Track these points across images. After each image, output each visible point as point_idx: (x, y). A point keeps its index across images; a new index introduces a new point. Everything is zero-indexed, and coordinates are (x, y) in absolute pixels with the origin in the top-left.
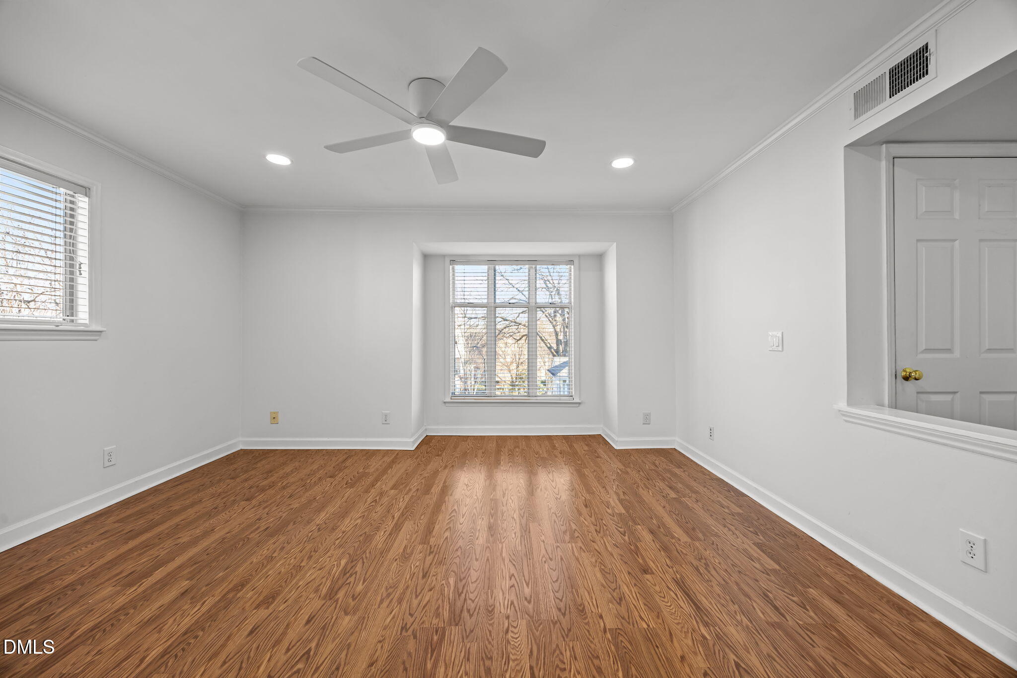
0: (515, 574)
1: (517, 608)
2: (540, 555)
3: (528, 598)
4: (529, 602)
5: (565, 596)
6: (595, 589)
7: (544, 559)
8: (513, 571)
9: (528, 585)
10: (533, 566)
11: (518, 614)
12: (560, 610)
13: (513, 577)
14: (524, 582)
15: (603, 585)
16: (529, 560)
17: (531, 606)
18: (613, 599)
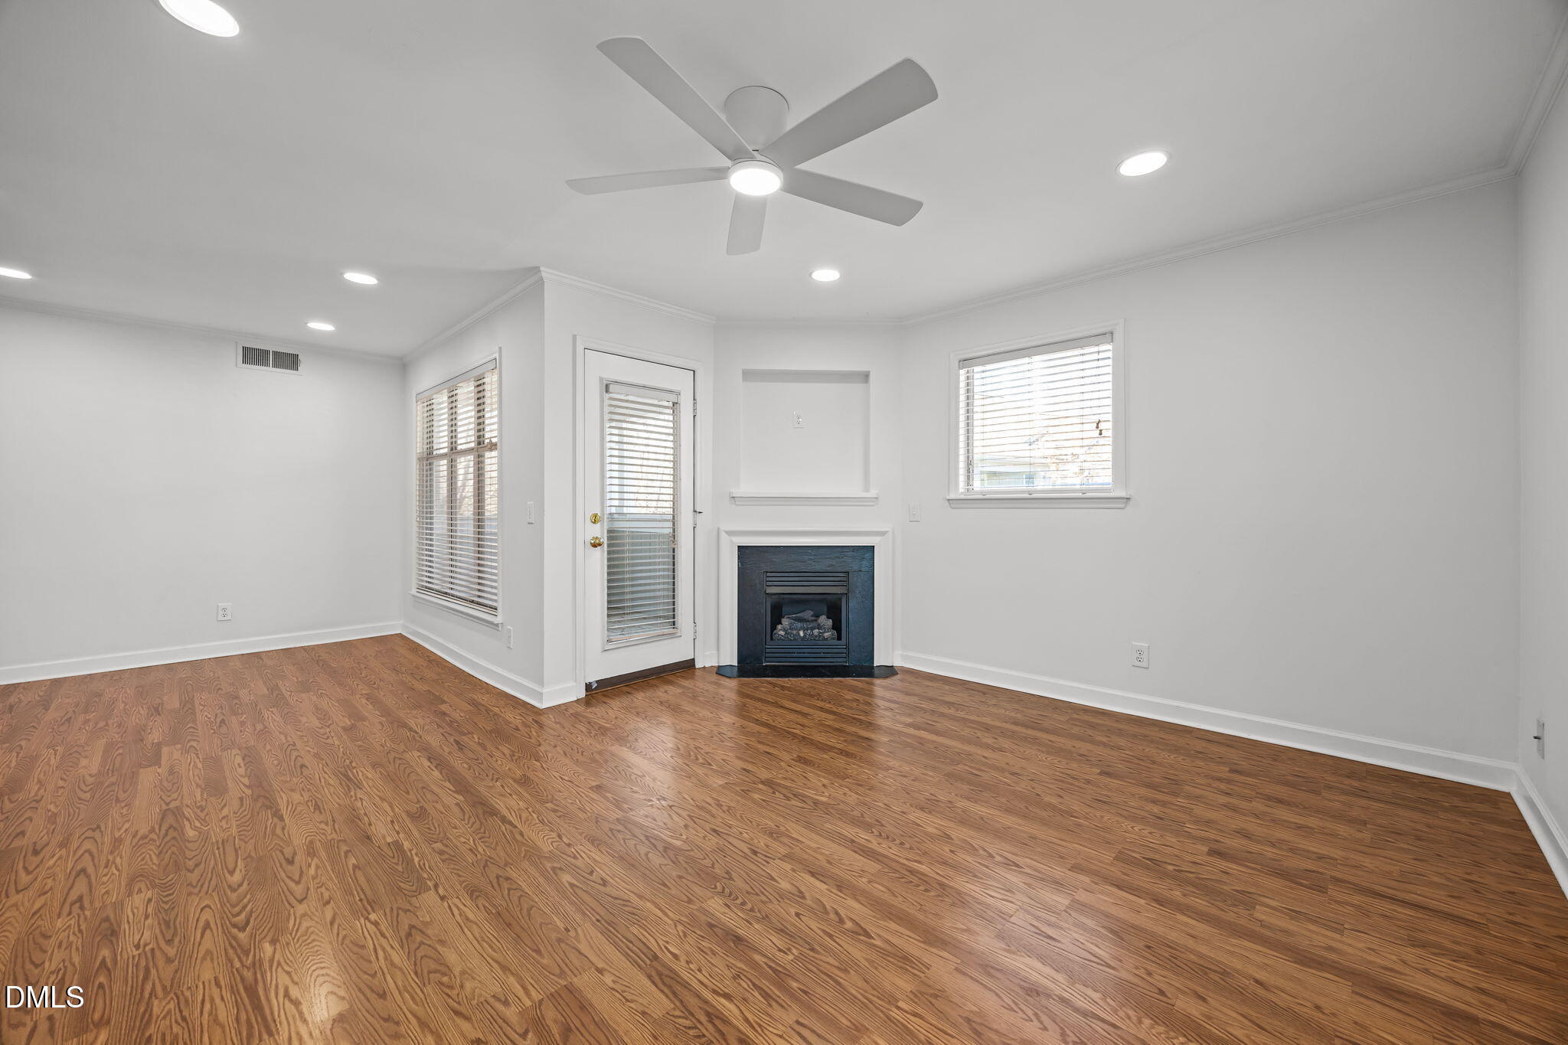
0: (603, 888)
1: (565, 857)
2: (586, 937)
3: (558, 871)
4: (554, 869)
5: (507, 898)
6: (458, 930)
7: (572, 933)
8: (608, 890)
9: (572, 885)
10: (584, 914)
11: (559, 853)
12: (508, 879)
13: (602, 883)
14: (580, 886)
15: (442, 942)
16: (598, 917)
17: (548, 865)
18: (424, 930)
